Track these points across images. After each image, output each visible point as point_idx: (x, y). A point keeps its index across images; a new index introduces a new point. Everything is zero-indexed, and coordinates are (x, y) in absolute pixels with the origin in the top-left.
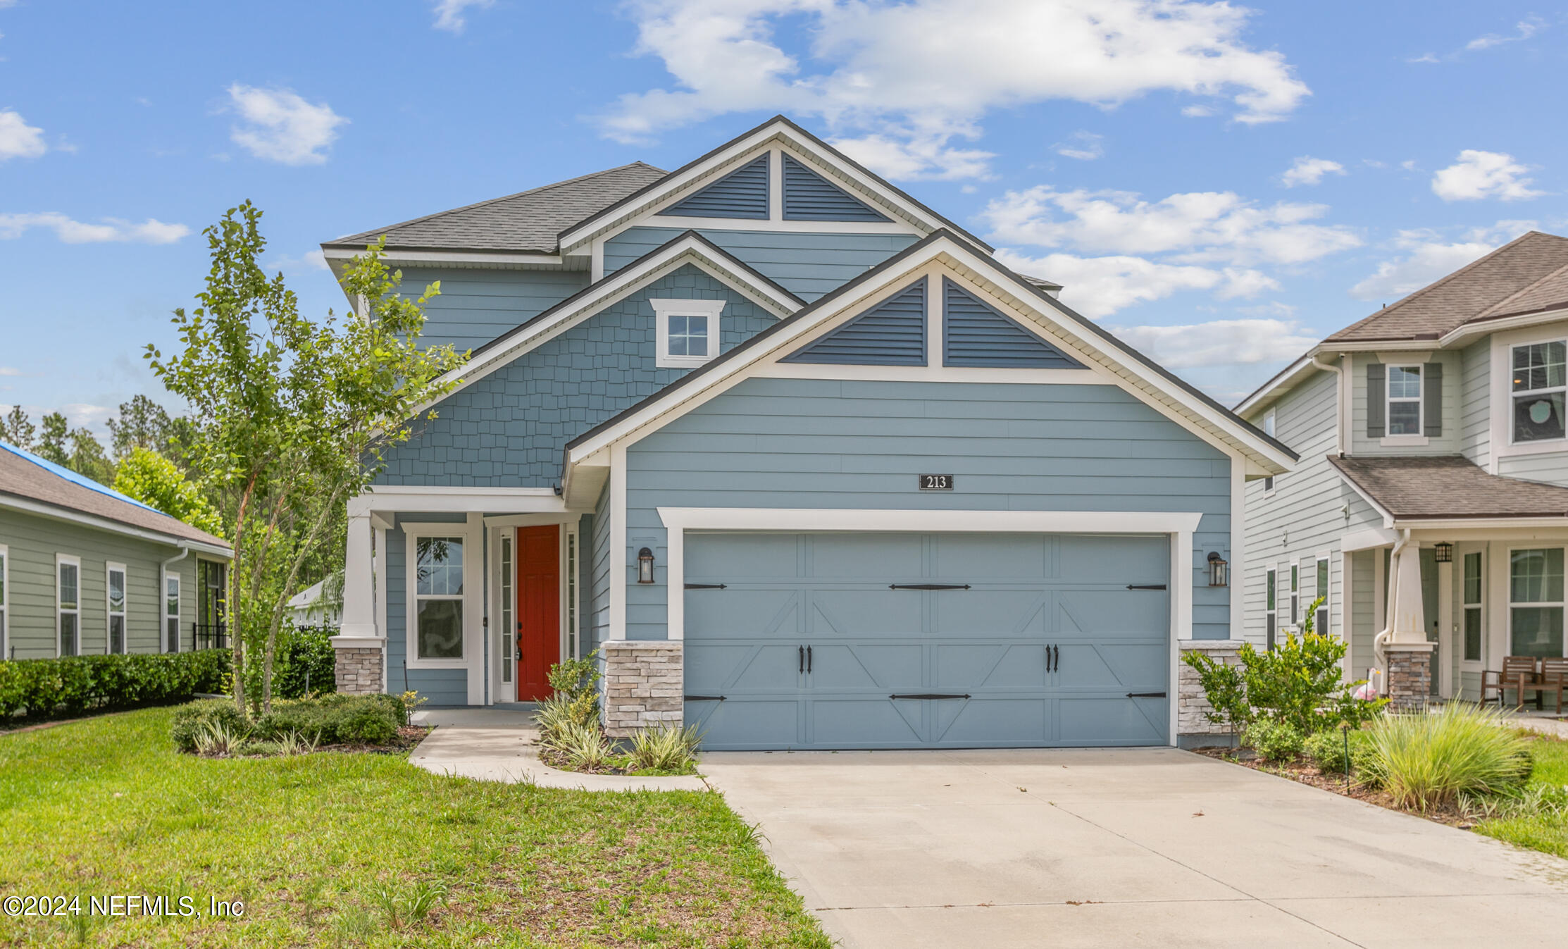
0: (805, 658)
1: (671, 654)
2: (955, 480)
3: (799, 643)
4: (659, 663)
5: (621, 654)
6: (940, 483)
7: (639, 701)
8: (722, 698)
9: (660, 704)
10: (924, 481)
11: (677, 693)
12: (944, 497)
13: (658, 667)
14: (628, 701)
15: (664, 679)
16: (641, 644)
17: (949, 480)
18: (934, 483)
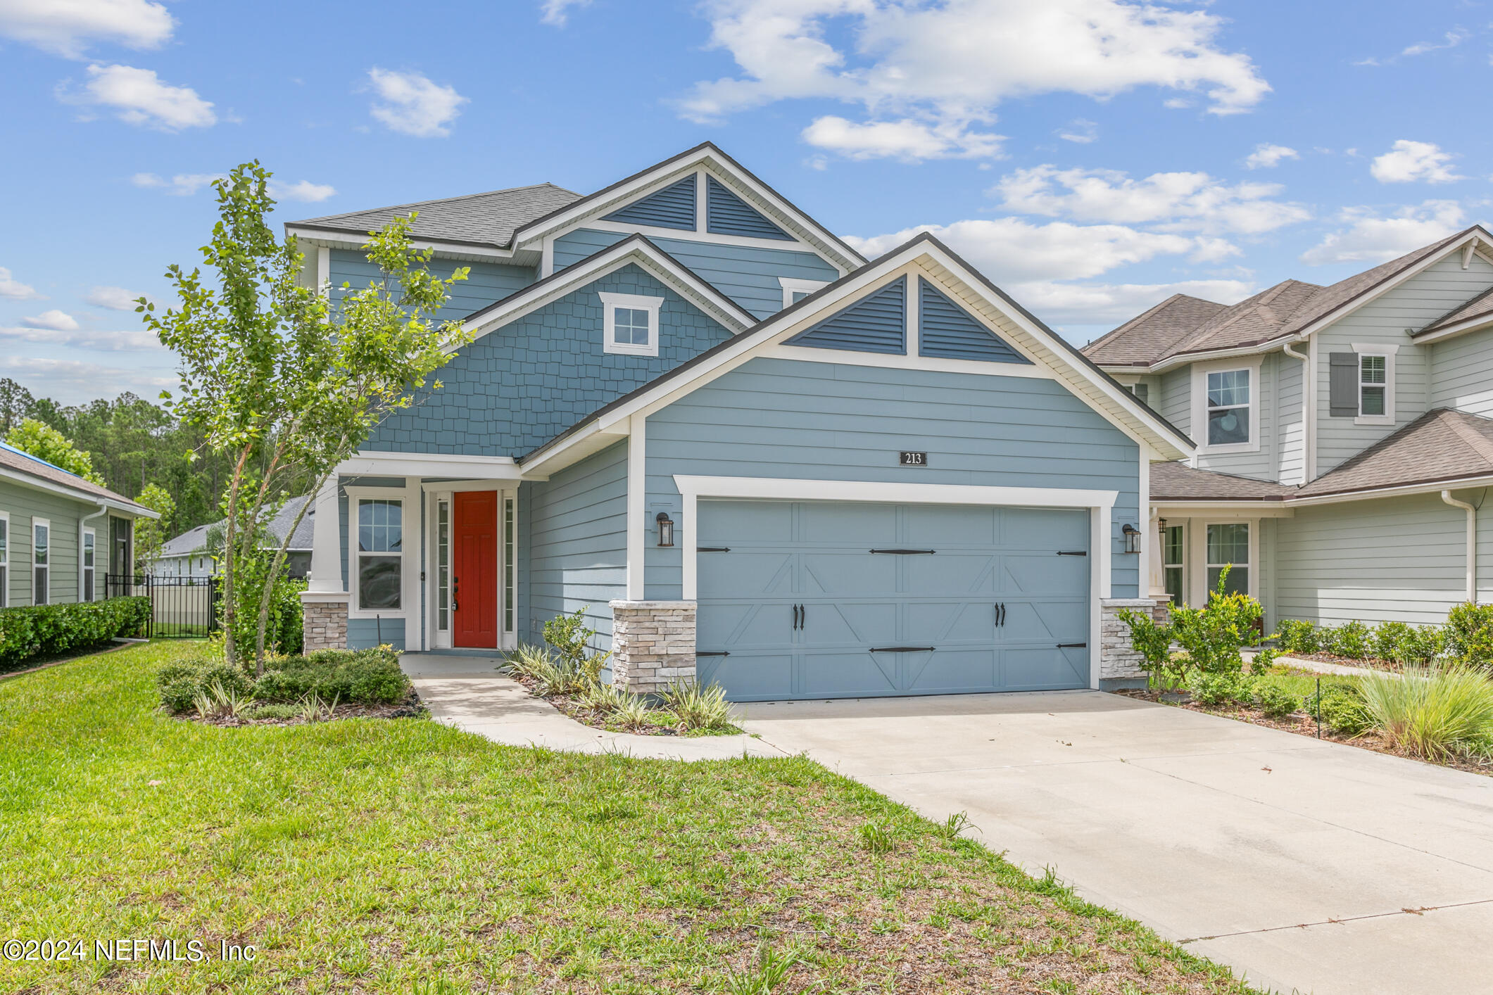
0: (799, 614)
1: (686, 613)
2: (929, 457)
3: (793, 602)
4: (674, 622)
5: (640, 613)
6: (917, 460)
7: (656, 658)
8: (726, 654)
9: (675, 661)
10: (903, 458)
11: (690, 650)
12: (920, 472)
13: (674, 625)
14: (646, 659)
15: (680, 637)
16: (660, 605)
17: (924, 456)
18: (911, 459)
